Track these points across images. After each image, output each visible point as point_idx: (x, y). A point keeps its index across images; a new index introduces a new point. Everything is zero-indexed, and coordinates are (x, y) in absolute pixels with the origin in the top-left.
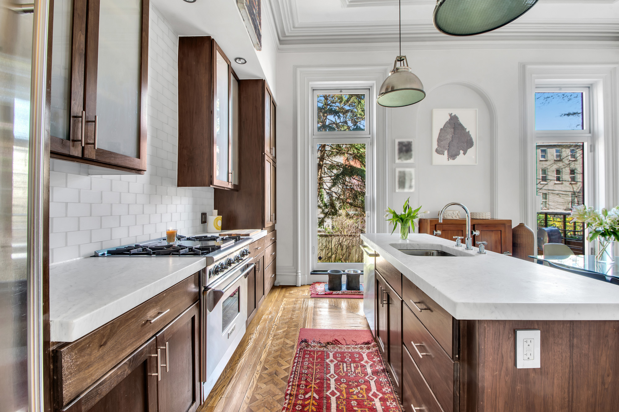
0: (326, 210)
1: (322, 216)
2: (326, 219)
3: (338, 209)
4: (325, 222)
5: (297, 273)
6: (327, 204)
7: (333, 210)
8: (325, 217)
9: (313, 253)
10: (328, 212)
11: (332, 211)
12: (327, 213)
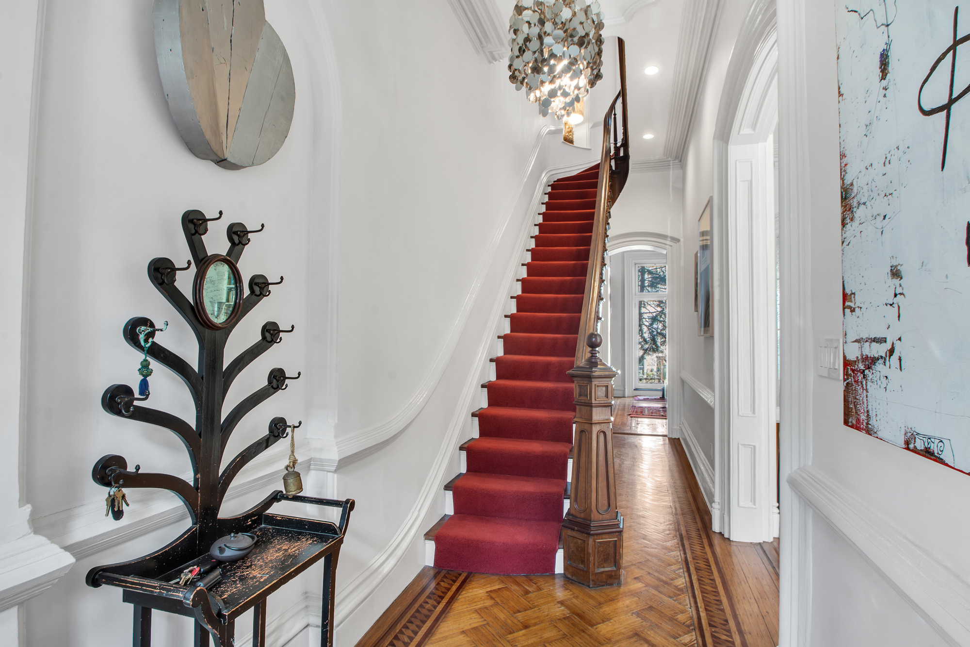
0: (646, 346)
1: (642, 352)
2: (646, 356)
3: (659, 345)
4: (645, 359)
5: (625, 388)
6: (648, 340)
7: (654, 346)
8: (644, 354)
9: (635, 376)
10: (648, 348)
11: (652, 347)
12: (647, 350)
